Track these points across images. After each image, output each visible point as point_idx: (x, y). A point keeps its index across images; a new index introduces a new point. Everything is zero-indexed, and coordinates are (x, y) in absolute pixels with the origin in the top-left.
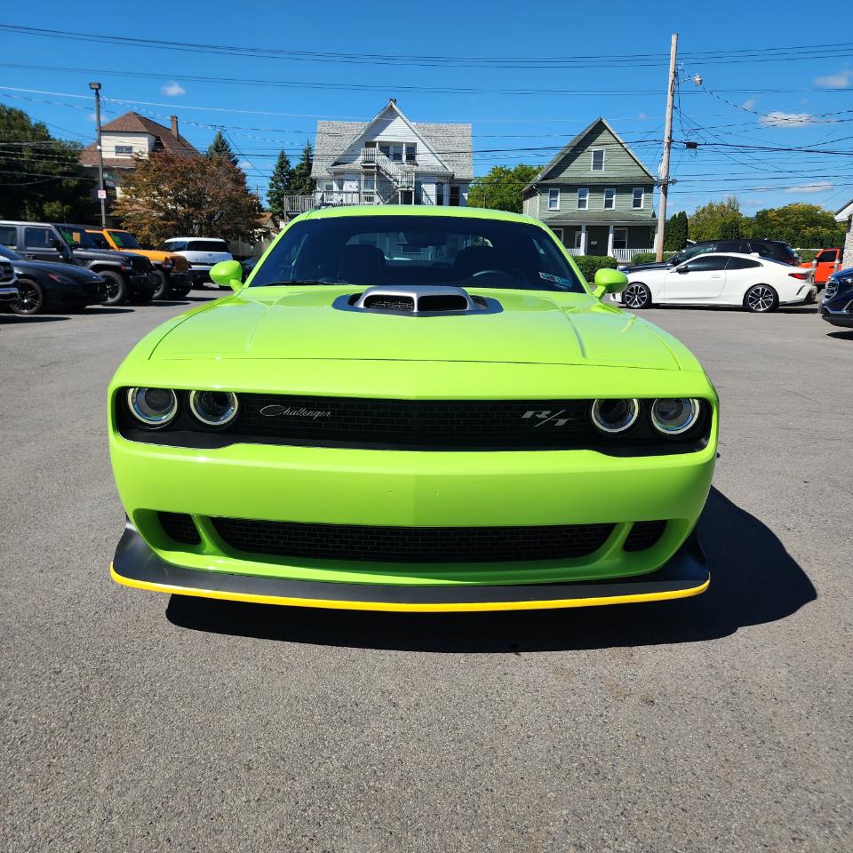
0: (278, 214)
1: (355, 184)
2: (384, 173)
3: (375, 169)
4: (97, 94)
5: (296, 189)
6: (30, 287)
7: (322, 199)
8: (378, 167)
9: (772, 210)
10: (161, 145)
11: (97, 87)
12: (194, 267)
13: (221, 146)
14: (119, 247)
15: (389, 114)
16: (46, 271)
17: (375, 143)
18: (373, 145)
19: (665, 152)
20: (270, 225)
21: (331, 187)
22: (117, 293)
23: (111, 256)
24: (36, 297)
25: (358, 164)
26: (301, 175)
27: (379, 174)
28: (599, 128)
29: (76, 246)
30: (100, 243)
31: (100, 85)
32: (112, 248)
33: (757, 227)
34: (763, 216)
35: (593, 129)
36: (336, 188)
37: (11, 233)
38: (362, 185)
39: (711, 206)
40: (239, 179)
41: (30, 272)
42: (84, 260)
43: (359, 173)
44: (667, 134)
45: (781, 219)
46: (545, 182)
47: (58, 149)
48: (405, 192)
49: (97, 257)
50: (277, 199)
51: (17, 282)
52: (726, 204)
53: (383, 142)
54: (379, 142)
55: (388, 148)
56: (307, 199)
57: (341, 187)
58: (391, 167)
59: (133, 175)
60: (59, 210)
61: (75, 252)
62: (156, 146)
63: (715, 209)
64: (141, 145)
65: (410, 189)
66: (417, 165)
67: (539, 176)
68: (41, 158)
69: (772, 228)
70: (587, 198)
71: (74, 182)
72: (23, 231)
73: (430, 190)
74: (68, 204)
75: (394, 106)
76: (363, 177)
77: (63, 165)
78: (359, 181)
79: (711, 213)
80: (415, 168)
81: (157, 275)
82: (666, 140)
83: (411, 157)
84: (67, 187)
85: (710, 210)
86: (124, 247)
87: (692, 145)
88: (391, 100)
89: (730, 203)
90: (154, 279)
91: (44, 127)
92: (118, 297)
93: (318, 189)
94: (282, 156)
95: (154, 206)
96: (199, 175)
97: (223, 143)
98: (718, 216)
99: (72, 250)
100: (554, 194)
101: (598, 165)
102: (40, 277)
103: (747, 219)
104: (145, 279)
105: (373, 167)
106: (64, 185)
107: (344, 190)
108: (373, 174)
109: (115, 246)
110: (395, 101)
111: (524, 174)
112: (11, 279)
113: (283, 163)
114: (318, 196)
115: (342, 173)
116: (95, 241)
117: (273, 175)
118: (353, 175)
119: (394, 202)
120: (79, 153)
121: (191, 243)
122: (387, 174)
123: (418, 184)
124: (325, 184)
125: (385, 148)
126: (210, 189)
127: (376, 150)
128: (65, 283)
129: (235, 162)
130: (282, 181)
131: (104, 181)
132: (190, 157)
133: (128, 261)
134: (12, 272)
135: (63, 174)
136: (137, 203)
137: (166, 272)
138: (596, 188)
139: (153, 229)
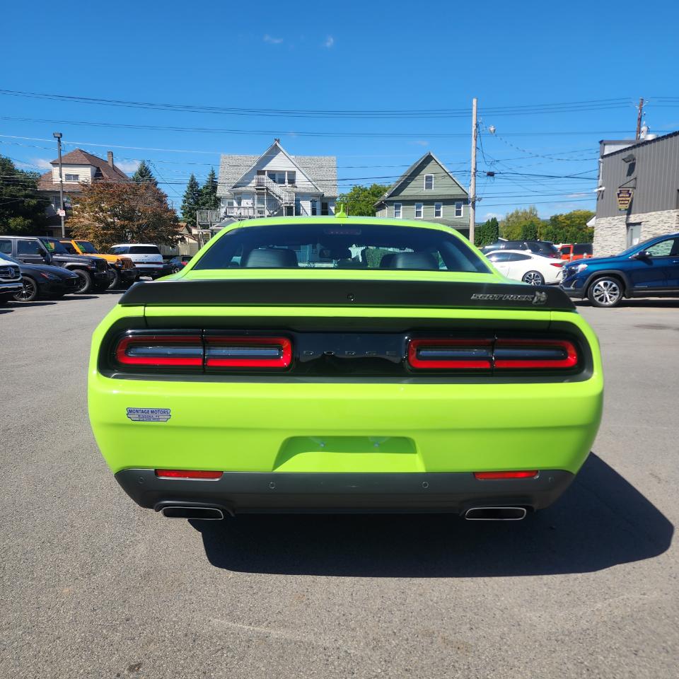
0: (190, 222)
1: (250, 202)
2: (272, 193)
3: (265, 191)
4: (59, 141)
5: (204, 204)
6: (28, 282)
7: (226, 213)
8: (267, 189)
9: (561, 215)
10: (101, 175)
11: (59, 136)
12: (137, 266)
13: (144, 173)
14: (83, 252)
15: (274, 151)
16: (39, 271)
17: (264, 171)
18: (263, 173)
19: (473, 178)
20: (185, 231)
21: (232, 204)
22: (85, 284)
23: (81, 259)
24: (32, 289)
25: (252, 186)
26: (207, 194)
27: (268, 194)
28: (429, 159)
29: (54, 253)
30: (71, 250)
31: (61, 135)
32: (78, 253)
33: (551, 227)
34: (555, 220)
35: (424, 160)
36: (235, 204)
37: (7, 245)
38: (256, 202)
39: (517, 213)
40: (161, 198)
41: (28, 272)
42: (61, 262)
43: (253, 194)
44: (473, 166)
45: (568, 222)
46: (392, 199)
47: (22, 178)
48: (288, 207)
49: (70, 260)
50: (189, 212)
51: (22, 279)
52: (528, 211)
53: (270, 171)
54: (268, 171)
55: (275, 175)
56: (215, 213)
57: (239, 203)
58: (276, 189)
59: (80, 197)
60: (22, 223)
61: (54, 257)
62: (97, 175)
63: (520, 214)
64: (85, 174)
65: (292, 205)
66: (296, 187)
67: (386, 195)
68: (8, 185)
69: (562, 228)
70: (422, 210)
71: (34, 202)
72: (16, 243)
73: (306, 205)
74: (30, 218)
75: (278, 144)
76: (256, 197)
77: (25, 190)
78: (254, 200)
79: (517, 217)
80: (295, 189)
81: (112, 272)
82: (473, 171)
83: (292, 181)
84: (29, 205)
85: (517, 215)
86: (86, 253)
87: (491, 174)
88: (276, 140)
89: (531, 210)
90: (112, 274)
91: (10, 161)
92: (85, 288)
93: (222, 205)
94: (193, 179)
95: (98, 219)
96: (131, 197)
97: (146, 169)
98: (523, 220)
99: (52, 256)
100: (397, 207)
101: (429, 186)
102: (35, 275)
103: (544, 221)
104: (105, 274)
105: (263, 189)
106: (26, 204)
107: (242, 205)
108: (263, 194)
109: (81, 252)
110: (278, 141)
111: (377, 192)
112: (18, 277)
113: (193, 185)
114: (223, 211)
115: (241, 193)
116: (67, 248)
117: (185, 194)
118: (249, 195)
119: (280, 214)
120: (38, 180)
121: (132, 248)
122: (274, 194)
123: (297, 201)
124: (228, 201)
125: (272, 175)
126: (140, 206)
127: (265, 177)
128: (53, 279)
129: (156, 184)
130: (193, 198)
131: (64, 203)
132: (123, 183)
133: (93, 263)
134: (19, 272)
135: (27, 196)
136: (83, 217)
137: (118, 269)
138: (428, 202)
139: (96, 237)
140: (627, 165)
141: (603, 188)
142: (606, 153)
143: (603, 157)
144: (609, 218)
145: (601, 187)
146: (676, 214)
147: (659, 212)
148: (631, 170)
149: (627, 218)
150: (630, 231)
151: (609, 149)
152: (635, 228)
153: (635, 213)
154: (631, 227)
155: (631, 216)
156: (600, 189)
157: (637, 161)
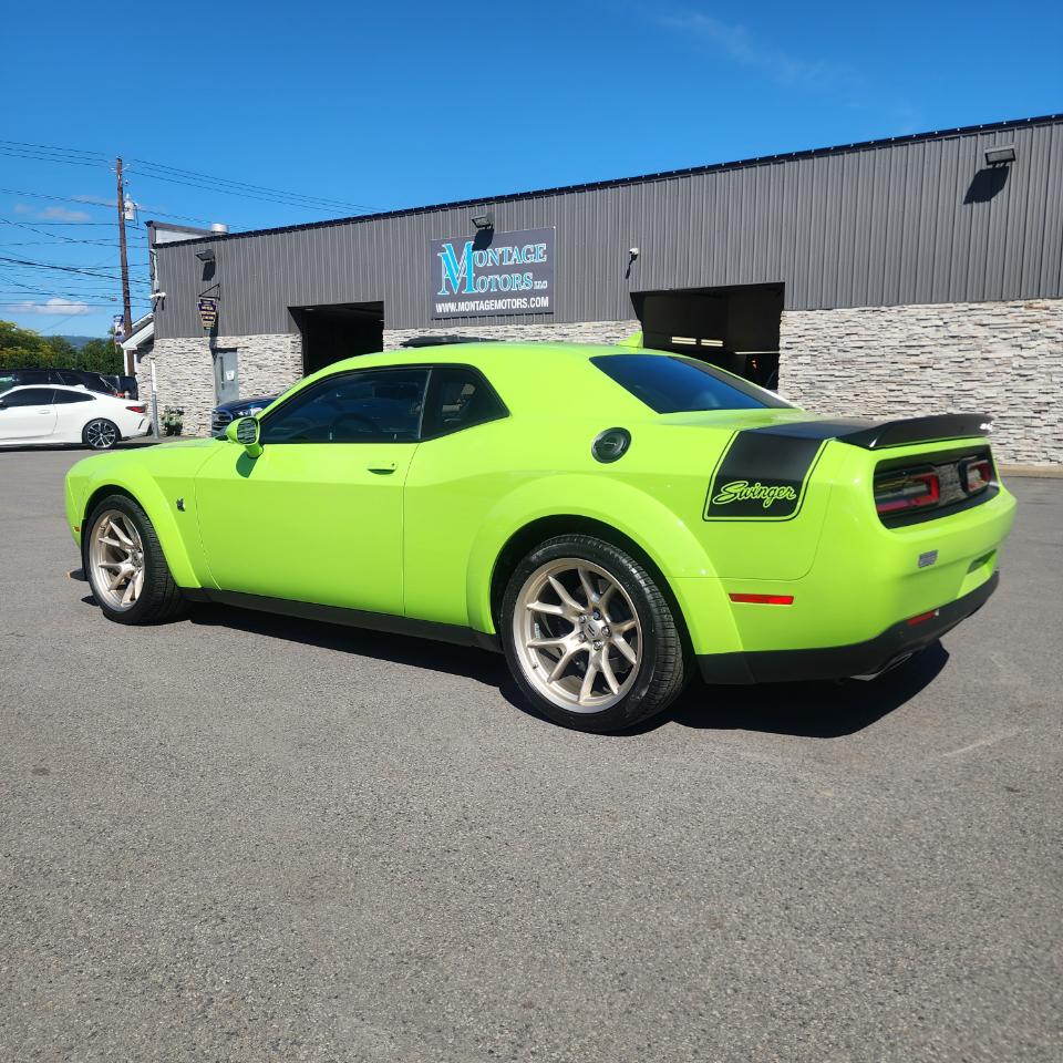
140: (201, 265)
141: (163, 294)
142: (159, 241)
143: (156, 246)
144: (179, 340)
145: (158, 291)
146: (289, 340)
147: (264, 336)
148: (209, 272)
149: (213, 342)
150: (218, 361)
151: (162, 237)
152: (226, 356)
153: (224, 335)
154: (220, 355)
155: (218, 338)
156: (158, 295)
157: (217, 261)
